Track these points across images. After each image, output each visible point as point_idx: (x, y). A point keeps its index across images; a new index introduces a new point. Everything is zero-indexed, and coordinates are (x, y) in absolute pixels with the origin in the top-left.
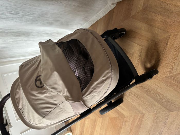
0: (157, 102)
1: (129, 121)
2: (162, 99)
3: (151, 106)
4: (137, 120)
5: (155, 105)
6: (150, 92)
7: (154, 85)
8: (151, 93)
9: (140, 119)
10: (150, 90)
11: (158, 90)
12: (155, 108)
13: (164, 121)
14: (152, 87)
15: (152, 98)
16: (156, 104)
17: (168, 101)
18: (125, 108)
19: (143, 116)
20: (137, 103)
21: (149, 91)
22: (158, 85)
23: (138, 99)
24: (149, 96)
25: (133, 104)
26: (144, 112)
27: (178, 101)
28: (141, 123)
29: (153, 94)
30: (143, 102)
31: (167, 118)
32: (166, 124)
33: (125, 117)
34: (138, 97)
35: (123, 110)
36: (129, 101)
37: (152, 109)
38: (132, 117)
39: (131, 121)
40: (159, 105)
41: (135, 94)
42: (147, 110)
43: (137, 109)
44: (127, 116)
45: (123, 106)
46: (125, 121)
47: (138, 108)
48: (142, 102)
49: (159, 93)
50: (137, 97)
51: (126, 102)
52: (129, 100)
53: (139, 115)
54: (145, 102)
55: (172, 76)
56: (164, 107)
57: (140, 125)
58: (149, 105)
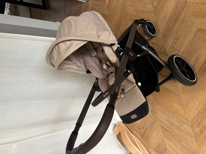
0: (179, 17)
2: (175, 13)
3: (185, 23)
5: (183, 19)
7: (163, 23)
8: (171, 25)
10: (167, 26)
11: (167, 18)
12: (187, 18)
13: (201, 5)
14: (164, 25)
15: (175, 23)
16: (181, 17)
17: (177, 6)
18: (195, 56)
19: (200, 30)
20: (185, 40)
21: (169, 27)
22: (162, 20)
23: (179, 38)
24: (174, 26)
25: (186, 44)
26: (194, 29)
29: (171, 23)
30: (182, 32)
31: (195, 4)
32: (203, 2)
35: (198, 59)
36: (184, 50)
37: (188, 20)
41: (174, 43)
42: (191, 26)
43: (193, 39)
47: (191, 38)
48: (182, 34)
49: (169, 17)
50: (177, 40)
51: (186, 55)
52: (183, 51)
53: (201, 35)
54: (182, 30)
55: (154, 10)
56: (183, 9)
58: (184, 25)
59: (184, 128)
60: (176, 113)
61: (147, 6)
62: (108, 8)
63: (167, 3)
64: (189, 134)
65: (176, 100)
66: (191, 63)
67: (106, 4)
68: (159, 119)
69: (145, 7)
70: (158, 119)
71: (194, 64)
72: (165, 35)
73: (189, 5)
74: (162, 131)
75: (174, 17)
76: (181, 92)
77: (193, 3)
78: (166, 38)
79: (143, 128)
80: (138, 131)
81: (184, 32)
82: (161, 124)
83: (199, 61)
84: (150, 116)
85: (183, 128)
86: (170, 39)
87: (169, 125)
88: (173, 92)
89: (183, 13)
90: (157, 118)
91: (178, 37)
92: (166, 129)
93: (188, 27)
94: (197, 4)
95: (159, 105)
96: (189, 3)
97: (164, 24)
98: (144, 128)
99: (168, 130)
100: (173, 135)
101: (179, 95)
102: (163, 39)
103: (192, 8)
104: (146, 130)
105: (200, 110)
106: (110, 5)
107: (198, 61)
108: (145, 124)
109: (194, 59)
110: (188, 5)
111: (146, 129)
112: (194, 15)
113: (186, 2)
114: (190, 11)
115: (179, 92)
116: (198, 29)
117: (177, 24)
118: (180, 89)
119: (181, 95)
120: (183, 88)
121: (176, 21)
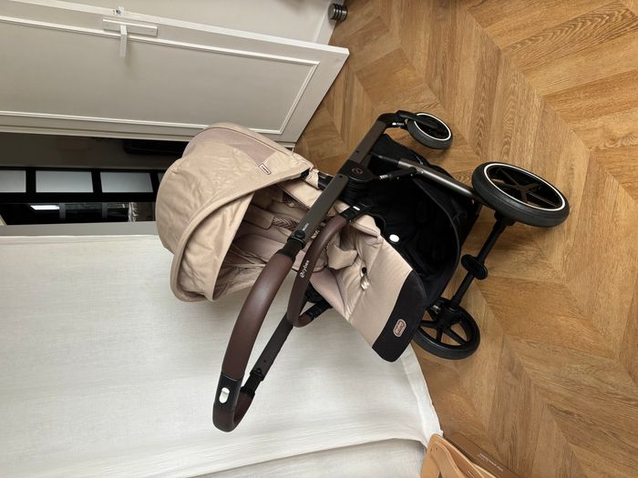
1: (603, 127)
2: (484, 87)
3: (511, 97)
4: (575, 105)
5: (505, 90)
6: (481, 119)
7: (466, 118)
8: (483, 115)
9: (566, 101)
10: (477, 121)
11: (471, 104)
12: (512, 85)
13: (530, 43)
14: (470, 122)
15: (491, 106)
16: (499, 89)
17: (483, 70)
18: (562, 163)
19: (550, 98)
20: (524, 136)
21: (481, 121)
22: (461, 112)
23: (511, 138)
24: (490, 117)
25: (531, 144)
26: (537, 102)
27: (474, 57)
28: (579, 89)
29: (482, 110)
30: (513, 119)
31: (518, 46)
33: (598, 149)
34: (506, 140)
35: (572, 169)
36: (533, 161)
37: (516, 88)
38: (577, 126)
39: (599, 122)
40: (500, 81)
41: (505, 153)
42: (527, 97)
43: (542, 125)
44: (586, 143)
45: (559, 174)
46: (614, 140)
47: (536, 124)
48: (513, 124)
49: (475, 100)
50: (508, 143)
52: (530, 163)
53: (556, 108)
54: (510, 116)
55: (439, 99)
56: (498, 69)
57: (587, 86)
58: (512, 102)
59: (611, 385)
60: (574, 347)
61: (422, 97)
63: (460, 73)
64: (630, 400)
65: (560, 304)
66: (558, 186)
67: (336, 131)
68: (536, 387)
69: (420, 100)
71: (566, 185)
72: (479, 145)
73: (506, 54)
74: (558, 424)
75: (483, 94)
76: (564, 275)
77: (513, 47)
78: (482, 149)
79: (503, 435)
80: (493, 452)
81: (516, 119)
82: (546, 399)
83: (576, 172)
84: (511, 385)
85: (610, 387)
86: (493, 149)
87: (569, 395)
88: (544, 284)
89: (499, 77)
90: (530, 386)
91: (506, 137)
92: (565, 412)
93: (521, 104)
94: (522, 43)
95: (523, 341)
96: (505, 51)
97: (468, 119)
98: (506, 436)
99: (571, 413)
100: (589, 424)
101: (562, 286)
102: (478, 154)
103: (516, 57)
104: (514, 438)
105: (631, 308)
106: (346, 130)
107: (573, 174)
108: (504, 419)
109: (561, 172)
110: (504, 55)
111: (512, 437)
112: (524, 72)
113: (499, 52)
114: (513, 66)
115: (559, 278)
116: (545, 97)
117: (495, 109)
118: (558, 268)
119: (567, 285)
120: (565, 263)
121: (491, 101)
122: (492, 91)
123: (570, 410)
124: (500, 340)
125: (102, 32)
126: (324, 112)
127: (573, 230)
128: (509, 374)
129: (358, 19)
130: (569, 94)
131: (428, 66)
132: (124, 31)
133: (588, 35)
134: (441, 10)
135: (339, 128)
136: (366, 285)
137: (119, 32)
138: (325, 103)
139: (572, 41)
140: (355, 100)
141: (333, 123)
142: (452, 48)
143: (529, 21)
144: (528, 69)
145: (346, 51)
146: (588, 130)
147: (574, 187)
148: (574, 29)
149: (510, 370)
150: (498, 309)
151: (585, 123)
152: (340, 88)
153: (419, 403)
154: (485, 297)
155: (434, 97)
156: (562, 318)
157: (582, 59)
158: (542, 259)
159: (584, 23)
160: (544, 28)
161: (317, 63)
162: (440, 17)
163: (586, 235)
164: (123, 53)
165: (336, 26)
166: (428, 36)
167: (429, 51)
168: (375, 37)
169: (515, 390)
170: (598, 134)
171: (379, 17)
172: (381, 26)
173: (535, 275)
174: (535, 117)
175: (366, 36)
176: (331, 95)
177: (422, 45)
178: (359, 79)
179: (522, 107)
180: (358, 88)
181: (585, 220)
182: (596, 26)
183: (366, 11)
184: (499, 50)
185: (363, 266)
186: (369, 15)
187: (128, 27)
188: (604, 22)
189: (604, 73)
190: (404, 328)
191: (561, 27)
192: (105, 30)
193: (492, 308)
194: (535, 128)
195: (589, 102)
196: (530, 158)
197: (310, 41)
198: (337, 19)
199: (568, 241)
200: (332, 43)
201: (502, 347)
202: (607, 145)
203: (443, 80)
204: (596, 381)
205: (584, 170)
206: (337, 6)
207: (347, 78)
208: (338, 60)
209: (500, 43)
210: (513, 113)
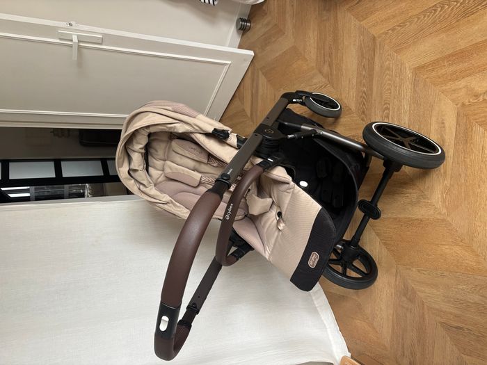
1: (466, 87)
2: (364, 67)
3: (388, 72)
4: (443, 71)
5: (381, 67)
6: (364, 92)
7: (351, 93)
8: (365, 89)
9: (433, 70)
10: (360, 94)
11: (354, 81)
12: (388, 62)
13: (399, 28)
14: (355, 95)
15: (371, 81)
16: (377, 68)
17: (362, 54)
18: (434, 119)
19: (419, 69)
20: (400, 102)
21: (364, 94)
22: (347, 88)
23: (389, 104)
24: (371, 89)
25: (407, 107)
26: (409, 74)
27: (354, 45)
28: (443, 59)
29: (364, 85)
30: (390, 89)
31: (390, 32)
33: (463, 105)
34: (385, 106)
35: (443, 123)
36: (409, 120)
37: (391, 65)
38: (444, 88)
39: (462, 83)
40: (377, 61)
41: (386, 117)
42: (401, 70)
43: (415, 91)
44: (453, 101)
45: (432, 128)
46: (477, 96)
47: (409, 91)
48: (391, 93)
49: (358, 78)
50: (387, 108)
52: (407, 122)
53: (425, 76)
54: (388, 87)
55: (328, 80)
57: (449, 56)
58: (388, 76)
60: (459, 271)
61: (315, 81)
62: (253, 121)
63: (344, 58)
65: (443, 236)
66: (433, 138)
67: (247, 115)
68: (429, 308)
69: (313, 84)
70: (425, 306)
71: (439, 136)
72: (363, 112)
74: (451, 338)
75: (364, 73)
76: (445, 211)
77: (386, 33)
78: (366, 116)
79: (404, 352)
81: (392, 89)
82: (438, 319)
83: (447, 125)
87: (458, 312)
88: (428, 219)
89: (376, 58)
90: (423, 307)
91: (386, 103)
92: (457, 328)
93: (396, 76)
94: (393, 30)
95: (414, 270)
97: (353, 94)
98: (406, 353)
99: (461, 328)
100: (478, 337)
101: (443, 220)
102: (363, 120)
103: (388, 41)
106: (254, 114)
107: (444, 127)
108: (402, 339)
110: (378, 40)
111: (411, 353)
112: (396, 52)
113: (374, 39)
114: (386, 47)
115: (440, 213)
116: (415, 68)
117: (375, 82)
118: (439, 205)
119: (449, 219)
120: (444, 201)
121: (371, 76)
122: (371, 70)
123: (461, 325)
124: (394, 270)
125: (58, 41)
126: (237, 102)
127: (449, 172)
128: (404, 299)
129: (259, 28)
130: (435, 64)
131: (317, 56)
132: (75, 39)
133: (447, 16)
134: (325, 12)
135: (249, 114)
136: (282, 226)
137: (72, 41)
138: (237, 95)
139: (434, 23)
140: (260, 90)
141: (244, 110)
142: (335, 40)
143: (397, 12)
144: (399, 49)
145: (251, 53)
146: (454, 90)
147: (447, 137)
148: (434, 13)
149: (405, 295)
150: (390, 244)
151: (451, 86)
152: (248, 81)
153: (328, 330)
154: (377, 235)
155: (324, 80)
156: (447, 247)
157: (443, 36)
158: (425, 199)
159: (442, 8)
160: (410, 14)
161: (229, 62)
162: (325, 18)
163: (460, 175)
164: (75, 57)
165: (243, 35)
166: (316, 33)
167: (318, 45)
168: (274, 39)
169: (411, 312)
170: (463, 92)
171: (276, 25)
172: (278, 31)
173: (420, 212)
174: (408, 86)
175: (267, 41)
176: (242, 87)
177: (312, 42)
178: (263, 74)
179: (397, 79)
180: (262, 80)
181: (458, 163)
182: (452, 9)
183: (266, 22)
184: (374, 37)
185: (279, 211)
186: (268, 24)
187: (78, 36)
188: (459, 4)
189: (463, 44)
190: (317, 260)
191: (424, 13)
192: (60, 39)
193: (385, 244)
194: (409, 94)
195: (452, 69)
196: (407, 118)
197: (223, 45)
198: (243, 29)
199: (446, 182)
200: (240, 47)
201: (396, 277)
202: (471, 100)
203: (330, 66)
204: (481, 298)
205: (454, 123)
206: (242, 20)
207: (253, 73)
208: (245, 60)
209: (375, 31)
210: (389, 84)
